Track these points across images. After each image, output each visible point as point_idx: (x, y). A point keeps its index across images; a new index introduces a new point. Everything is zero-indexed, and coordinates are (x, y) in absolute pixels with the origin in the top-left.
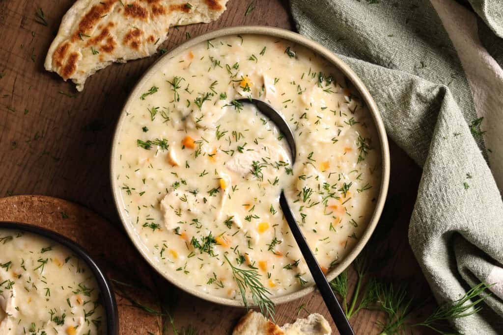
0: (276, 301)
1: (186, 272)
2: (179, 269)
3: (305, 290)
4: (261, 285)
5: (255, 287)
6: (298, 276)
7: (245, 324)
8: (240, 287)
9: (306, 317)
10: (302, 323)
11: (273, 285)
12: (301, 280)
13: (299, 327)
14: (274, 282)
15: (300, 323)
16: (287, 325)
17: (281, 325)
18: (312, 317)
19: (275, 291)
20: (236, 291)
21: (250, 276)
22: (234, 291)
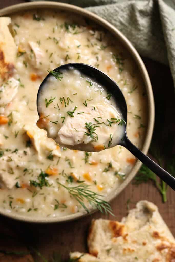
0: (108, 199)
1: (36, 210)
2: (30, 210)
3: (125, 182)
4: (93, 193)
5: (89, 196)
6: (116, 174)
7: (93, 231)
8: (78, 201)
9: (135, 207)
10: (134, 213)
11: (101, 189)
12: (119, 175)
13: (134, 217)
14: (101, 186)
15: (133, 214)
16: (124, 219)
17: (120, 221)
18: (139, 205)
19: (105, 192)
20: (77, 206)
21: (82, 189)
22: (76, 207)
